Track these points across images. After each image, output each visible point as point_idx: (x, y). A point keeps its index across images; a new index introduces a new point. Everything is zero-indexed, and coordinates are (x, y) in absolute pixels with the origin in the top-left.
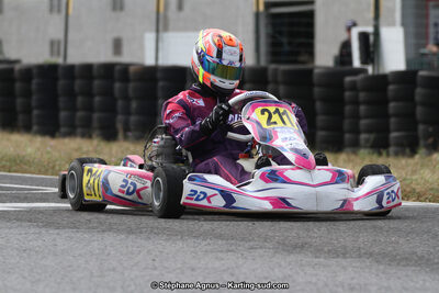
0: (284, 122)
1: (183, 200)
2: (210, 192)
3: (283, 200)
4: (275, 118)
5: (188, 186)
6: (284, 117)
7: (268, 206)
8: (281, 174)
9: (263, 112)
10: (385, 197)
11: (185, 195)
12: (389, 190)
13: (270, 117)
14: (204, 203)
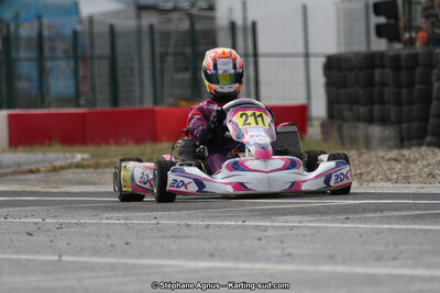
0: (257, 123)
1: (168, 188)
2: (186, 180)
3: (242, 184)
4: (251, 120)
5: (171, 176)
6: (259, 119)
7: (230, 190)
8: (242, 164)
9: (241, 116)
10: (333, 178)
11: (169, 183)
12: (338, 173)
13: (246, 120)
14: (183, 189)
